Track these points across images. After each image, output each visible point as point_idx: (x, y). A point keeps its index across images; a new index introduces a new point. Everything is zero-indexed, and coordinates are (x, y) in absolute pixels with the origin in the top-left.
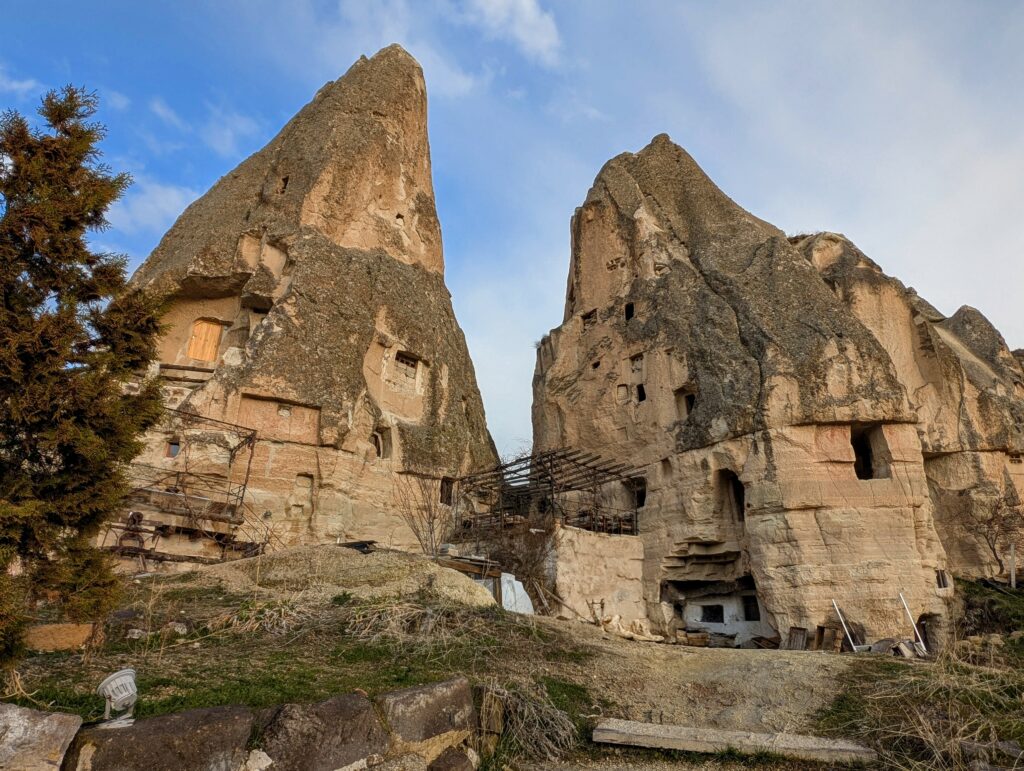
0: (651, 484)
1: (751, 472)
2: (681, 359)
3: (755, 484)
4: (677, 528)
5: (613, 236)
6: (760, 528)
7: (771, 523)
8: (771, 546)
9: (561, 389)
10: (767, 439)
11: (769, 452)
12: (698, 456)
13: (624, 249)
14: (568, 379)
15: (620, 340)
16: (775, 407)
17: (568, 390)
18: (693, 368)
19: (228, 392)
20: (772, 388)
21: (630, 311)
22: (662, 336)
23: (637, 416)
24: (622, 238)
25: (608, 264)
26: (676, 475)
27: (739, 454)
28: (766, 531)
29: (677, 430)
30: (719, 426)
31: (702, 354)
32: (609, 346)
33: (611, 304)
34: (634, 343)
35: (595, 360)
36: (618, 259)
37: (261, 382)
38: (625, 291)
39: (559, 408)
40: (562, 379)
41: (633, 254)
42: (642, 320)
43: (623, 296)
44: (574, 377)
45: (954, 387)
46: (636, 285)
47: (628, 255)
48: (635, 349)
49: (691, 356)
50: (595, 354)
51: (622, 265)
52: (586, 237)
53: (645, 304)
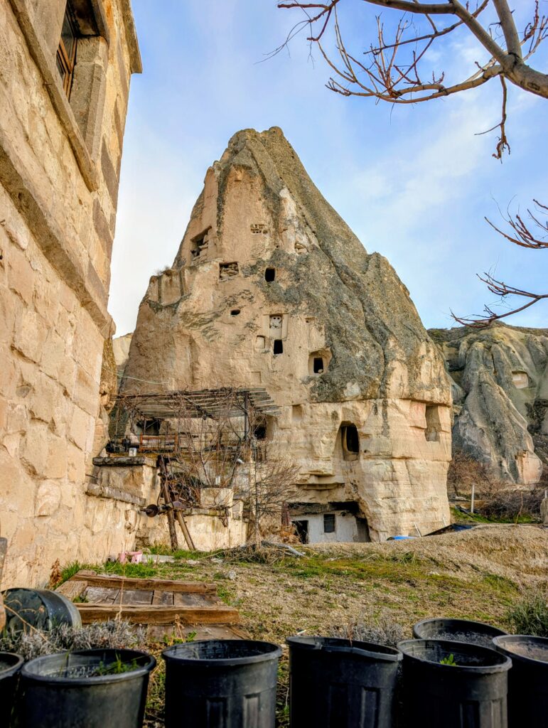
1: (369, 430)
2: (320, 329)
4: (303, 461)
5: (260, 204)
6: (374, 469)
7: (382, 467)
8: (380, 483)
9: (195, 324)
10: (385, 405)
11: (385, 415)
12: (331, 408)
13: (268, 218)
14: (203, 316)
15: (262, 297)
16: (394, 383)
17: (203, 327)
18: (329, 338)
20: (393, 369)
21: (270, 275)
22: (304, 306)
23: (274, 365)
24: (268, 208)
25: (252, 226)
26: (307, 419)
27: (363, 414)
28: (378, 473)
29: (312, 384)
30: (353, 389)
31: (338, 330)
32: (250, 299)
33: (253, 262)
34: (276, 304)
35: (235, 308)
36: (262, 226)
38: (267, 256)
39: (192, 341)
40: (197, 315)
41: (276, 226)
42: (284, 286)
43: (265, 259)
44: (209, 317)
46: (277, 254)
47: (271, 226)
48: (276, 309)
49: (329, 328)
50: (235, 302)
51: (265, 232)
52: (232, 193)
53: (287, 274)
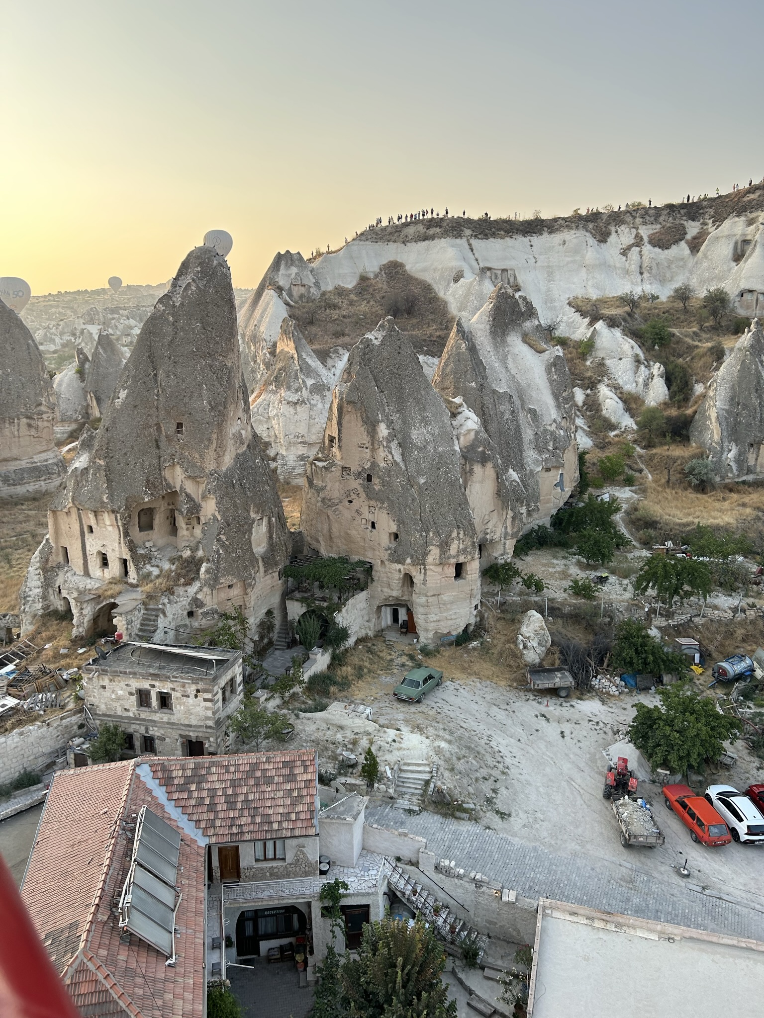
0: (375, 568)
1: (418, 578)
2: (394, 521)
3: (418, 585)
4: (385, 590)
5: (363, 428)
6: (418, 600)
7: (423, 600)
8: (421, 607)
9: (329, 506)
10: (425, 569)
11: (425, 574)
12: (399, 566)
13: (369, 439)
15: (364, 493)
16: (430, 559)
17: (334, 508)
18: (398, 526)
19: (212, 590)
20: (430, 551)
21: (369, 478)
22: (386, 505)
23: (371, 537)
24: (368, 432)
25: (358, 443)
26: (387, 570)
27: (414, 572)
28: (420, 602)
29: (389, 552)
30: (409, 561)
31: (403, 523)
32: (357, 494)
33: (360, 469)
34: (371, 499)
35: (350, 499)
36: (364, 444)
37: (223, 581)
38: (367, 466)
39: (328, 516)
40: (330, 500)
41: (373, 444)
42: (376, 488)
43: (366, 468)
45: (504, 513)
46: (374, 465)
47: (370, 444)
48: (372, 503)
49: (398, 521)
50: (350, 496)
51: (367, 448)
52: (346, 418)
53: (378, 480)
